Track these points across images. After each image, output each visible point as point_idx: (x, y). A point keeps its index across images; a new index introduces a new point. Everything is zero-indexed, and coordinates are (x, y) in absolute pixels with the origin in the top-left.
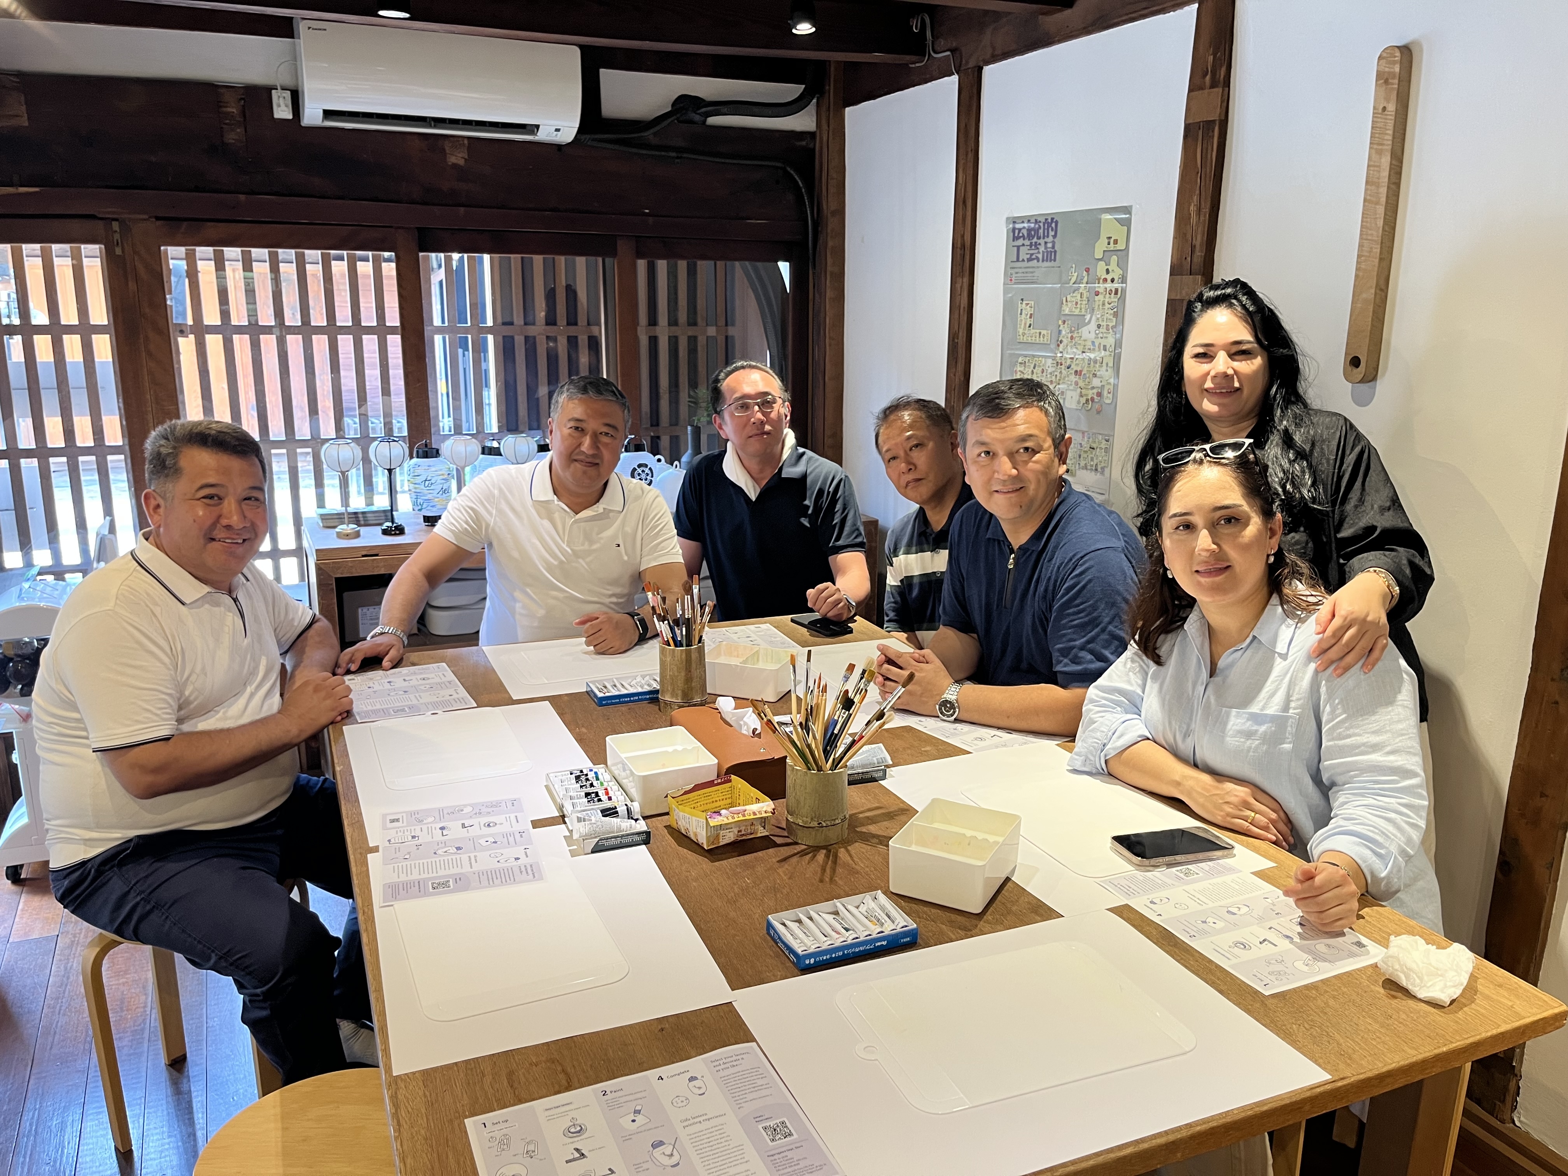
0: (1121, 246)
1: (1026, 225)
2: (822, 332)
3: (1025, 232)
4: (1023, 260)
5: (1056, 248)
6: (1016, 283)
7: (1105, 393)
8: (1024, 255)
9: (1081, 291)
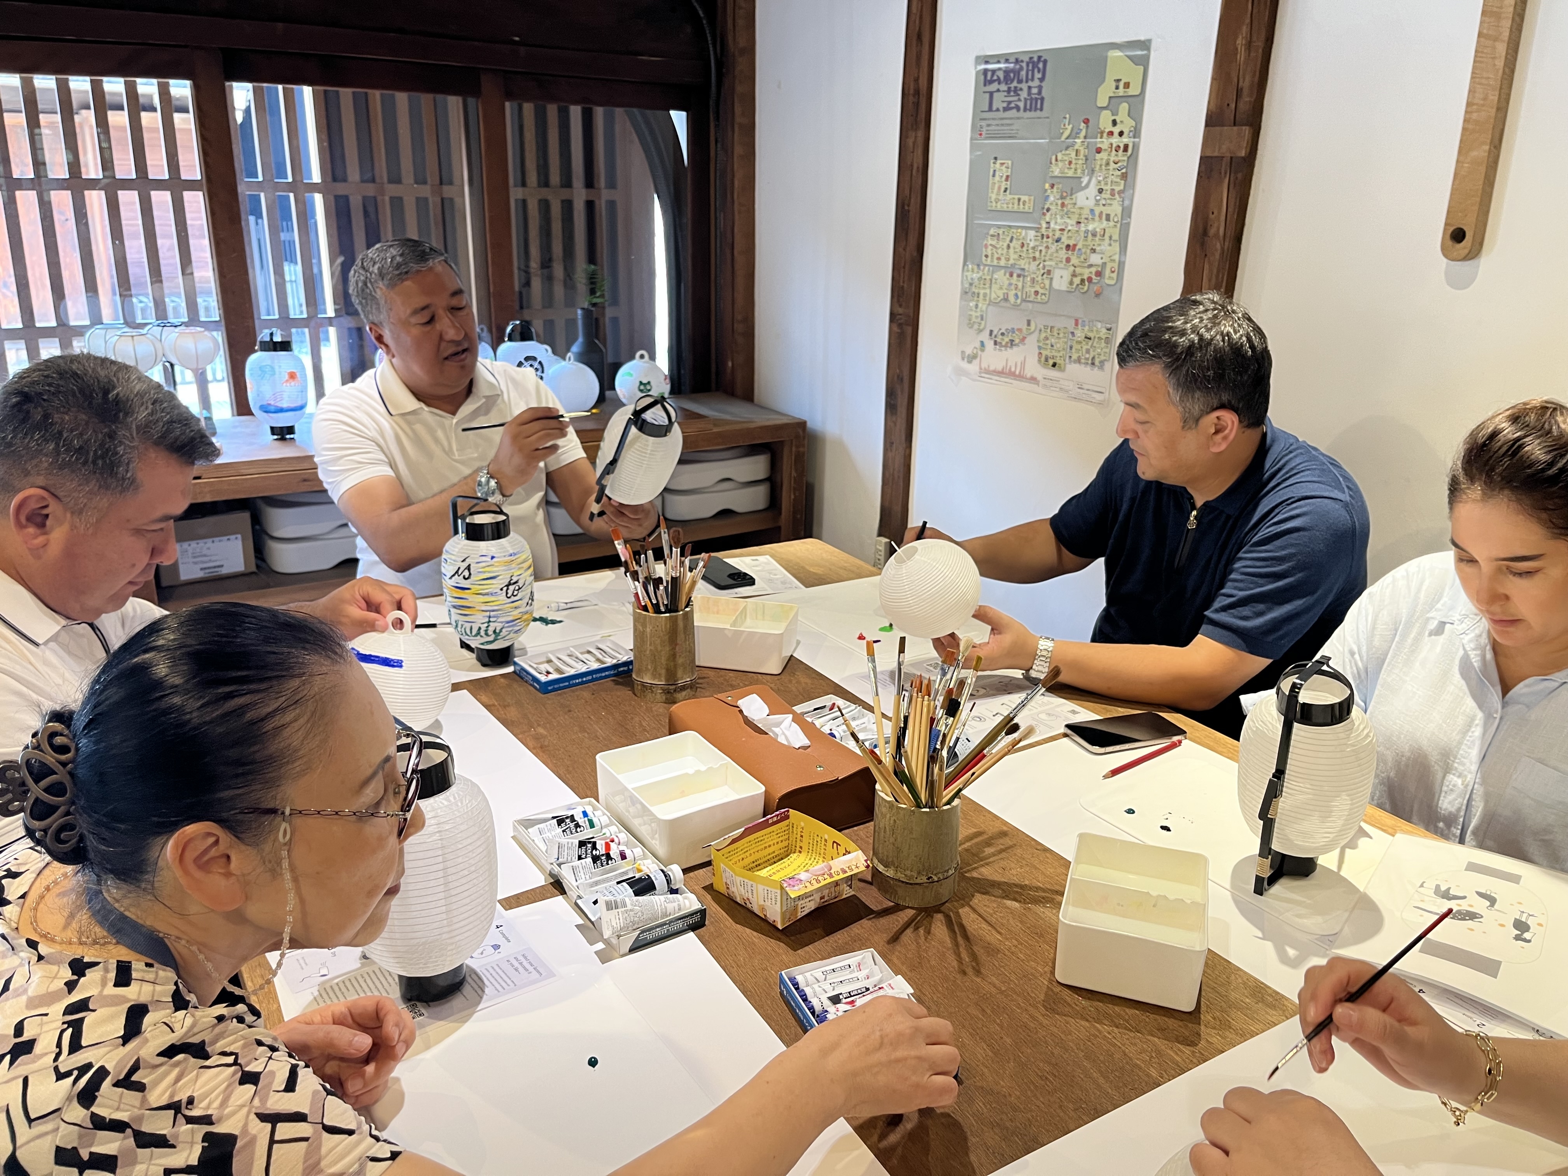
0: (1134, 90)
1: (1002, 66)
2: (729, 196)
3: (1001, 75)
4: (998, 110)
5: (1044, 94)
6: (987, 138)
7: (1107, 272)
8: (998, 103)
9: (1076, 147)
